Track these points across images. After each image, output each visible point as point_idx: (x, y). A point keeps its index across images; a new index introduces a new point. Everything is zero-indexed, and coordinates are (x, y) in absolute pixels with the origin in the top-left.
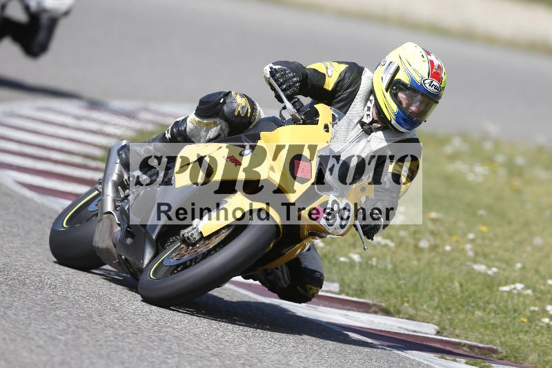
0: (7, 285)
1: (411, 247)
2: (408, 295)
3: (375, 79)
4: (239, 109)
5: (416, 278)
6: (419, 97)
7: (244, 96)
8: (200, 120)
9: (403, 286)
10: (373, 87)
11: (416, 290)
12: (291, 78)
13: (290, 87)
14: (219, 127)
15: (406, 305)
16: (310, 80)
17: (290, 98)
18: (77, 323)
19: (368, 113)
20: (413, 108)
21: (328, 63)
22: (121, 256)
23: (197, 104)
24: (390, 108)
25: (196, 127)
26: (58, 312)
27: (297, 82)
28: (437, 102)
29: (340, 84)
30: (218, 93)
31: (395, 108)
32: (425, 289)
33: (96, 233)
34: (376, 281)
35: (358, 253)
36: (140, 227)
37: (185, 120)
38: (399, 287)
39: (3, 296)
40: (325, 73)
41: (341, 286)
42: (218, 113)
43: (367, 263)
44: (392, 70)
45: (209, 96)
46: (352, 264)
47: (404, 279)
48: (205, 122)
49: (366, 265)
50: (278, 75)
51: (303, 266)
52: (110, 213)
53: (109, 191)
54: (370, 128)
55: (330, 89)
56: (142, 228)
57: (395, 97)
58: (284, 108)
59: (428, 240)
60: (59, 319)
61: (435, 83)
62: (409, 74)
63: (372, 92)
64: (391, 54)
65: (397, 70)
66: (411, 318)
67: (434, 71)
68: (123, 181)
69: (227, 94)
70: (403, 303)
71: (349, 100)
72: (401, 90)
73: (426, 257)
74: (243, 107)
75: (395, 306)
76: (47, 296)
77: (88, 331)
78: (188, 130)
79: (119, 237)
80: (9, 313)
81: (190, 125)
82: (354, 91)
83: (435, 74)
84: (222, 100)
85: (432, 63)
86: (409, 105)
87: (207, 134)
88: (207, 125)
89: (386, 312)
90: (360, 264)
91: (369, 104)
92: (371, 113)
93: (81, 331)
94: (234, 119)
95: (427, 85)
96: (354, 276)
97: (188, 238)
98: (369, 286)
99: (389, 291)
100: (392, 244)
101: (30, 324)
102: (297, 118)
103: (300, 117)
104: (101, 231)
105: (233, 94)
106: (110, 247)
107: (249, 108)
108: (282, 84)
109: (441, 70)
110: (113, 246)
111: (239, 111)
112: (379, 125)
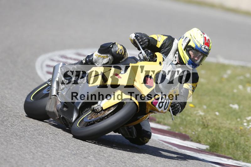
3: (179, 44)
7: (121, 45)
8: (100, 55)
10: (178, 48)
12: (144, 40)
16: (151, 42)
17: (143, 49)
19: (175, 59)
20: (196, 59)
21: (159, 35)
22: (61, 116)
23: (99, 47)
24: (186, 58)
25: (98, 58)
27: (147, 42)
28: (207, 56)
29: (164, 45)
30: (109, 43)
31: (188, 58)
36: (71, 103)
40: (157, 40)
42: (109, 52)
44: (187, 41)
45: (105, 44)
48: (102, 55)
50: (139, 38)
51: (143, 129)
53: (55, 85)
55: (159, 47)
56: (72, 104)
58: (141, 53)
61: (207, 47)
62: (195, 43)
63: (177, 50)
64: (186, 33)
65: (189, 41)
67: (206, 41)
69: (114, 44)
72: (191, 50)
74: (121, 50)
78: (94, 59)
79: (60, 107)
81: (95, 57)
82: (170, 49)
83: (207, 43)
84: (111, 46)
85: (205, 38)
86: (194, 57)
87: (102, 61)
88: (103, 57)
91: (176, 55)
94: (116, 55)
95: (203, 48)
97: (96, 110)
102: (146, 58)
103: (148, 58)
104: (50, 103)
105: (116, 44)
106: (55, 111)
107: (123, 51)
108: (141, 42)
109: (209, 41)
110: (56, 111)
111: (119, 52)
112: (180, 65)
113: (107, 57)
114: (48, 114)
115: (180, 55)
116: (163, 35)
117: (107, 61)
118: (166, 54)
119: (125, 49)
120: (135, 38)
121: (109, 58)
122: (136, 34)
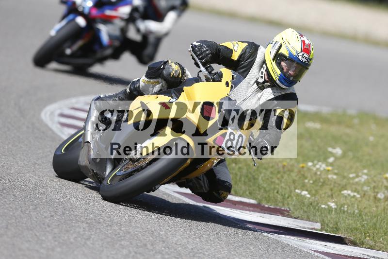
0: (87, 223)
1: (372, 198)
2: (370, 232)
3: (266, 53)
4: (174, 72)
5: (375, 220)
6: (295, 64)
7: (177, 64)
8: (149, 80)
9: (365, 225)
10: (265, 58)
11: (375, 228)
12: (205, 51)
13: (205, 57)
14: (160, 85)
15: (368, 238)
16: (222, 53)
17: (204, 65)
18: (135, 250)
19: (262, 76)
20: (291, 72)
21: (234, 42)
22: (93, 170)
24: (276, 72)
25: (145, 84)
26: (123, 243)
27: (209, 54)
28: (308, 69)
29: (243, 56)
30: (160, 62)
31: (279, 72)
32: (381, 227)
34: (347, 221)
35: (333, 202)
37: (139, 80)
38: (363, 226)
39: (84, 231)
40: (233, 49)
41: (321, 225)
42: (160, 75)
43: (340, 208)
44: (277, 47)
46: (330, 210)
47: (366, 220)
48: (151, 81)
49: (340, 210)
51: (217, 178)
52: (88, 142)
54: (263, 86)
55: (236, 60)
57: (279, 65)
58: (201, 71)
59: (384, 193)
60: (123, 247)
61: (306, 55)
62: (288, 50)
63: (264, 62)
64: (277, 36)
65: (280, 47)
66: (371, 248)
67: (305, 47)
69: (166, 63)
70: (365, 238)
71: (248, 67)
72: (283, 60)
73: (382, 205)
74: (176, 71)
75: (360, 239)
76: (115, 230)
77: (143, 255)
78: (140, 86)
80: (88, 243)
81: (142, 84)
82: (252, 60)
83: (306, 49)
84: (162, 66)
85: (304, 42)
86: (288, 70)
87: (153, 89)
88: (153, 83)
89: (354, 244)
90: (336, 209)
91: (262, 70)
92: (263, 76)
93: (138, 256)
94: (170, 79)
95: (300, 57)
96: (331, 218)
98: (342, 225)
99: (357, 229)
100: (358, 196)
101: (103, 251)
102: (208, 78)
103: (211, 77)
104: (83, 154)
105: (170, 62)
106: (87, 164)
107: (181, 72)
108: (199, 55)
109: (310, 47)
111: (173, 74)
112: (269, 84)
113: (159, 83)
116: (242, 42)
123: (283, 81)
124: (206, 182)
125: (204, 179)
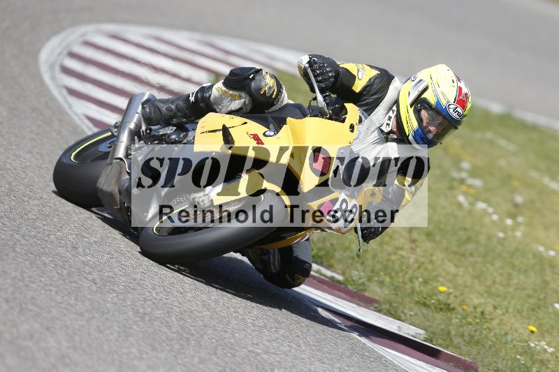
4: (266, 88)
8: (227, 90)
12: (327, 72)
13: (325, 80)
19: (388, 122)
21: (360, 66)
22: (124, 203)
24: (411, 124)
25: (220, 95)
27: (331, 77)
29: (368, 89)
30: (249, 68)
31: (415, 125)
33: (103, 175)
37: (211, 87)
40: (356, 75)
42: (246, 87)
50: (315, 66)
51: (295, 255)
52: (121, 159)
53: (124, 138)
54: (387, 137)
55: (357, 91)
57: (417, 113)
58: (315, 99)
61: (459, 109)
62: (436, 96)
64: (423, 71)
65: (426, 89)
67: (461, 97)
68: (139, 131)
69: (258, 71)
71: (372, 106)
74: (270, 88)
78: (212, 96)
79: (126, 185)
81: (215, 93)
83: (461, 102)
84: (252, 76)
85: (460, 89)
87: (230, 105)
91: (391, 114)
92: (391, 123)
94: (259, 96)
95: (451, 110)
102: (325, 112)
103: (329, 112)
104: (108, 174)
105: (264, 73)
106: (114, 193)
107: (276, 90)
108: (318, 75)
109: (467, 98)
110: (118, 192)
111: (265, 91)
112: (395, 137)
113: (240, 98)
114: (99, 195)
115: (400, 114)
116: (371, 67)
117: (238, 107)
118: (369, 109)
119: (281, 88)
120: (307, 65)
121: (243, 100)
122: (311, 57)
123: (418, 138)
124: (276, 258)
125: (274, 253)
